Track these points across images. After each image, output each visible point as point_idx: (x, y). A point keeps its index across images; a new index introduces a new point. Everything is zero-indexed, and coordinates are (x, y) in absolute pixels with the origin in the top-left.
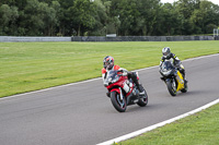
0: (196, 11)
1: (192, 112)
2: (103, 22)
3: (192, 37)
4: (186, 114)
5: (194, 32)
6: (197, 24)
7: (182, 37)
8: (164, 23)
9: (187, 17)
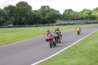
0: (48, 14)
1: (47, 59)
2: (6, 19)
3: (47, 25)
4: (44, 60)
5: (47, 23)
6: (48, 19)
7: (42, 25)
8: (34, 19)
9: (44, 16)
